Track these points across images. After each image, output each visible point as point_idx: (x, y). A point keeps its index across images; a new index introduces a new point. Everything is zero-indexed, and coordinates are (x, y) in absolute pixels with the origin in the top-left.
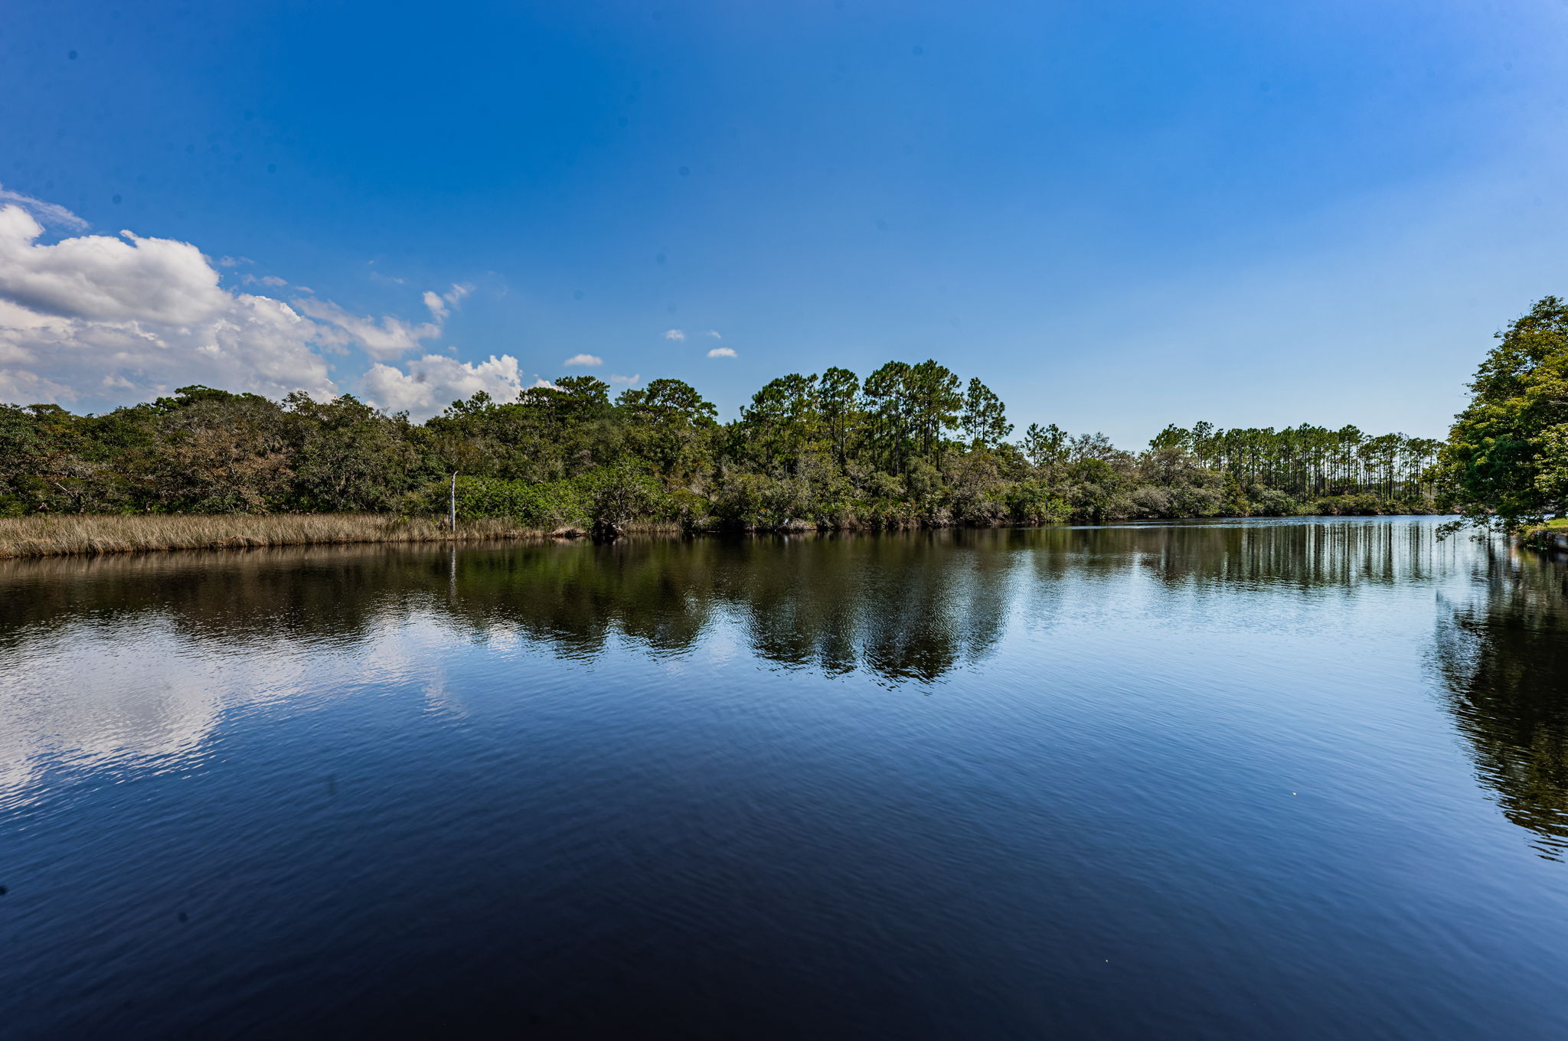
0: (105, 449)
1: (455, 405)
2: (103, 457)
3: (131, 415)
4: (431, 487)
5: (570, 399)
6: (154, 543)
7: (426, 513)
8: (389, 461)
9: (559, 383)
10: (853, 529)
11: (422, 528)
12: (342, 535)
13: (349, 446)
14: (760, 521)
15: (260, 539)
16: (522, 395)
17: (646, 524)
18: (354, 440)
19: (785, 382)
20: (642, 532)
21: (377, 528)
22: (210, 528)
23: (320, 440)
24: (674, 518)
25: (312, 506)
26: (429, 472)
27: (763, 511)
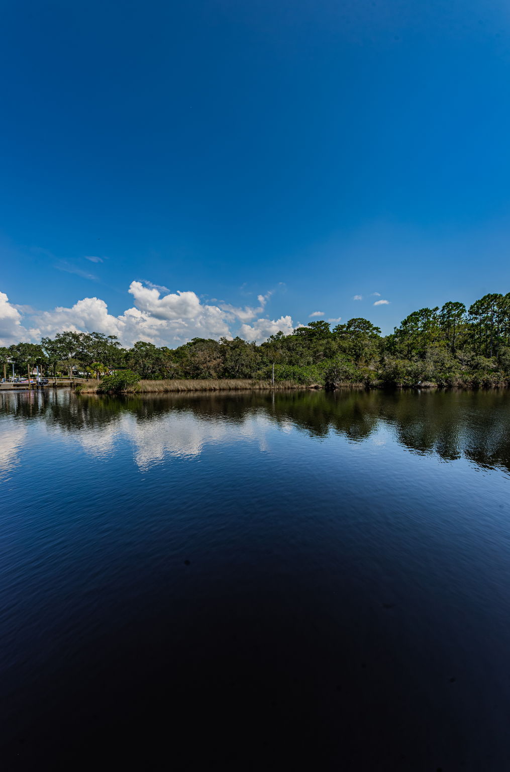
0: (177, 359)
1: (271, 337)
2: (177, 362)
3: (181, 348)
4: (265, 369)
5: (314, 331)
6: (192, 388)
7: (264, 379)
8: (251, 360)
9: (309, 325)
10: (460, 387)
11: (264, 384)
12: (239, 387)
13: (239, 355)
14: (405, 382)
15: (217, 387)
16: (295, 331)
17: (348, 383)
18: (241, 352)
19: (419, 313)
20: (346, 387)
21: (249, 384)
22: (205, 384)
23: (231, 353)
24: (361, 381)
25: (229, 376)
26: (264, 363)
27: (406, 378)
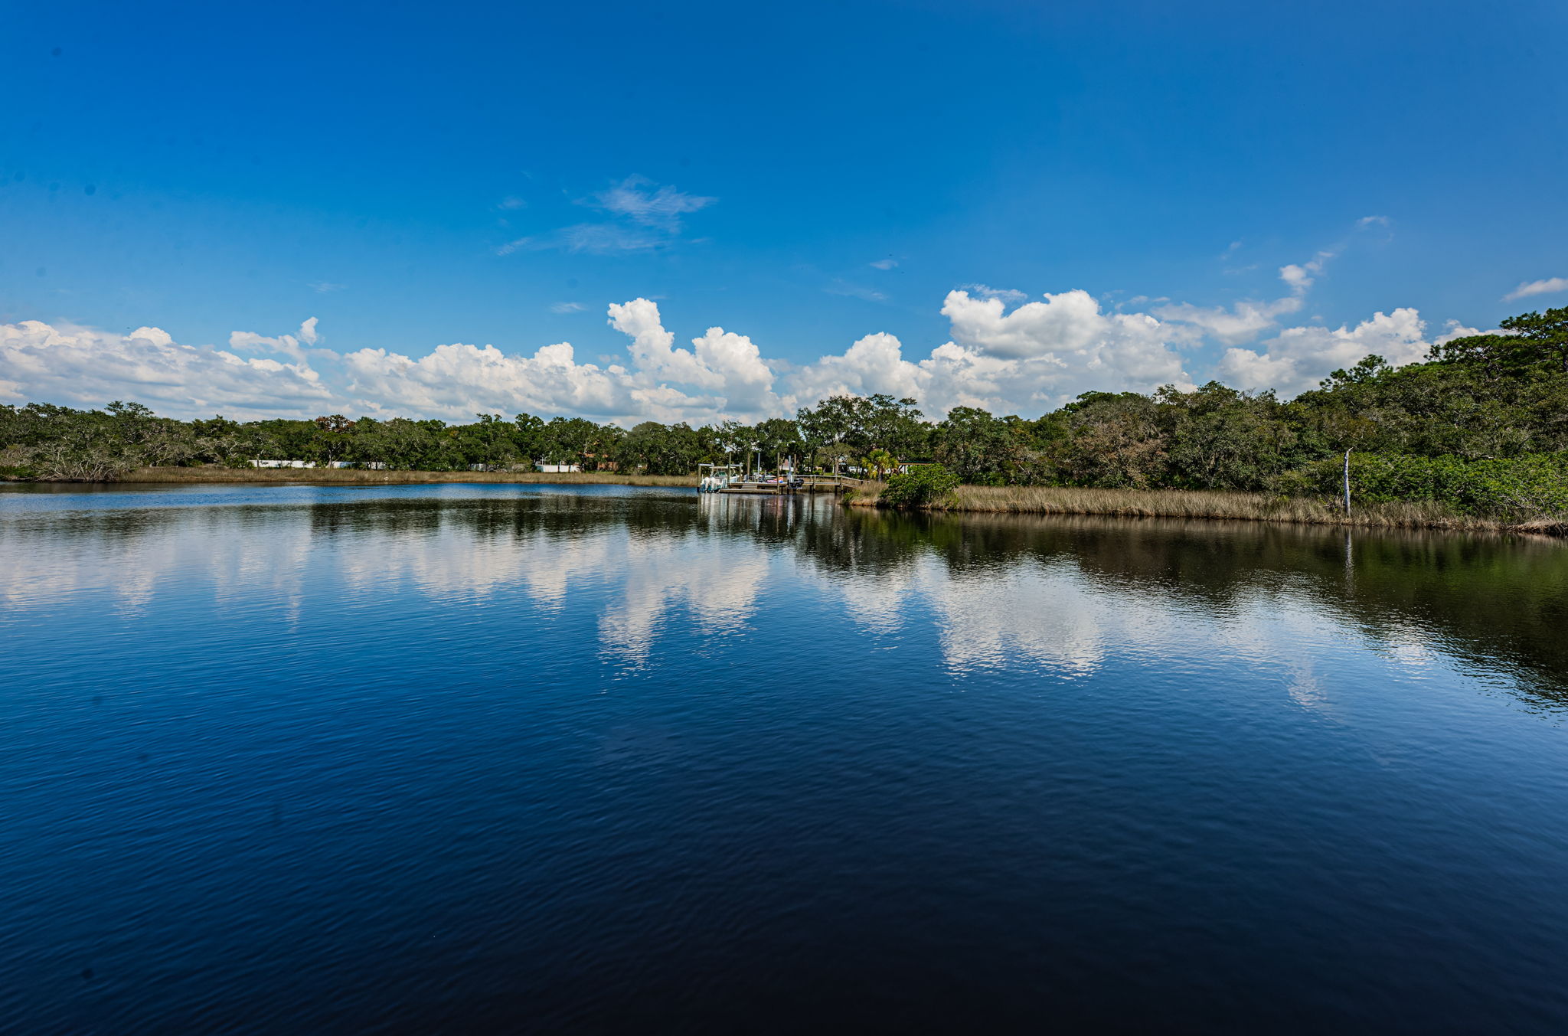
0: (1041, 442)
1: (1335, 375)
2: (1042, 447)
3: (1052, 417)
4: (1313, 466)
5: (1535, 342)
6: (1077, 509)
7: (1309, 493)
8: (1260, 440)
9: (1506, 325)
11: (1306, 508)
12: (1219, 512)
13: (1218, 428)
15: (1148, 510)
16: (1435, 351)
18: (1223, 422)
21: (1255, 506)
22: (1112, 499)
23: (1190, 425)
25: (1184, 484)
26: (1309, 450)
